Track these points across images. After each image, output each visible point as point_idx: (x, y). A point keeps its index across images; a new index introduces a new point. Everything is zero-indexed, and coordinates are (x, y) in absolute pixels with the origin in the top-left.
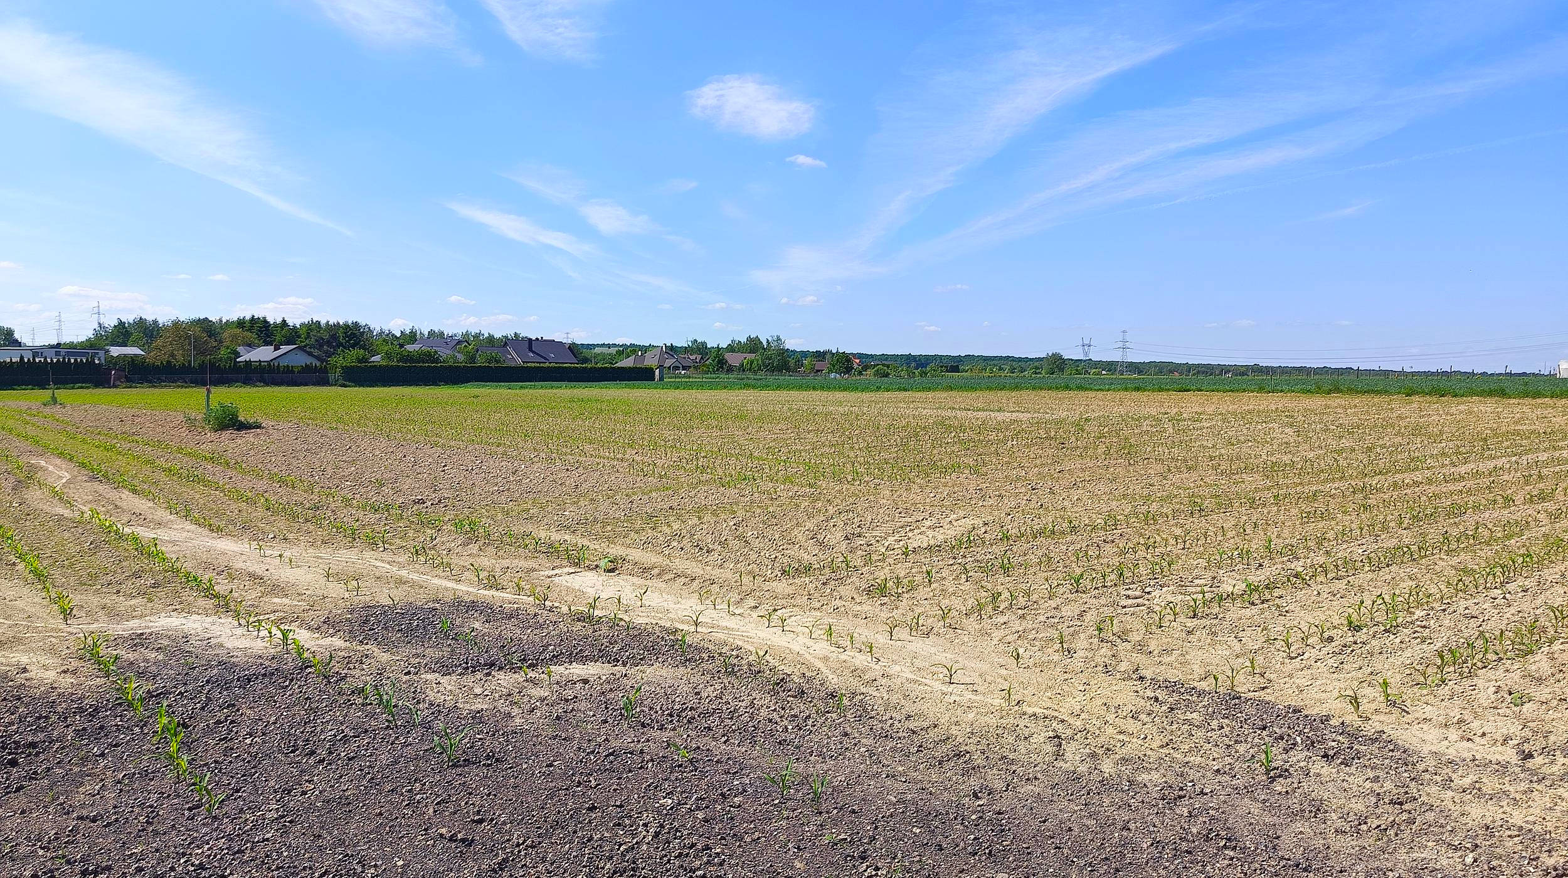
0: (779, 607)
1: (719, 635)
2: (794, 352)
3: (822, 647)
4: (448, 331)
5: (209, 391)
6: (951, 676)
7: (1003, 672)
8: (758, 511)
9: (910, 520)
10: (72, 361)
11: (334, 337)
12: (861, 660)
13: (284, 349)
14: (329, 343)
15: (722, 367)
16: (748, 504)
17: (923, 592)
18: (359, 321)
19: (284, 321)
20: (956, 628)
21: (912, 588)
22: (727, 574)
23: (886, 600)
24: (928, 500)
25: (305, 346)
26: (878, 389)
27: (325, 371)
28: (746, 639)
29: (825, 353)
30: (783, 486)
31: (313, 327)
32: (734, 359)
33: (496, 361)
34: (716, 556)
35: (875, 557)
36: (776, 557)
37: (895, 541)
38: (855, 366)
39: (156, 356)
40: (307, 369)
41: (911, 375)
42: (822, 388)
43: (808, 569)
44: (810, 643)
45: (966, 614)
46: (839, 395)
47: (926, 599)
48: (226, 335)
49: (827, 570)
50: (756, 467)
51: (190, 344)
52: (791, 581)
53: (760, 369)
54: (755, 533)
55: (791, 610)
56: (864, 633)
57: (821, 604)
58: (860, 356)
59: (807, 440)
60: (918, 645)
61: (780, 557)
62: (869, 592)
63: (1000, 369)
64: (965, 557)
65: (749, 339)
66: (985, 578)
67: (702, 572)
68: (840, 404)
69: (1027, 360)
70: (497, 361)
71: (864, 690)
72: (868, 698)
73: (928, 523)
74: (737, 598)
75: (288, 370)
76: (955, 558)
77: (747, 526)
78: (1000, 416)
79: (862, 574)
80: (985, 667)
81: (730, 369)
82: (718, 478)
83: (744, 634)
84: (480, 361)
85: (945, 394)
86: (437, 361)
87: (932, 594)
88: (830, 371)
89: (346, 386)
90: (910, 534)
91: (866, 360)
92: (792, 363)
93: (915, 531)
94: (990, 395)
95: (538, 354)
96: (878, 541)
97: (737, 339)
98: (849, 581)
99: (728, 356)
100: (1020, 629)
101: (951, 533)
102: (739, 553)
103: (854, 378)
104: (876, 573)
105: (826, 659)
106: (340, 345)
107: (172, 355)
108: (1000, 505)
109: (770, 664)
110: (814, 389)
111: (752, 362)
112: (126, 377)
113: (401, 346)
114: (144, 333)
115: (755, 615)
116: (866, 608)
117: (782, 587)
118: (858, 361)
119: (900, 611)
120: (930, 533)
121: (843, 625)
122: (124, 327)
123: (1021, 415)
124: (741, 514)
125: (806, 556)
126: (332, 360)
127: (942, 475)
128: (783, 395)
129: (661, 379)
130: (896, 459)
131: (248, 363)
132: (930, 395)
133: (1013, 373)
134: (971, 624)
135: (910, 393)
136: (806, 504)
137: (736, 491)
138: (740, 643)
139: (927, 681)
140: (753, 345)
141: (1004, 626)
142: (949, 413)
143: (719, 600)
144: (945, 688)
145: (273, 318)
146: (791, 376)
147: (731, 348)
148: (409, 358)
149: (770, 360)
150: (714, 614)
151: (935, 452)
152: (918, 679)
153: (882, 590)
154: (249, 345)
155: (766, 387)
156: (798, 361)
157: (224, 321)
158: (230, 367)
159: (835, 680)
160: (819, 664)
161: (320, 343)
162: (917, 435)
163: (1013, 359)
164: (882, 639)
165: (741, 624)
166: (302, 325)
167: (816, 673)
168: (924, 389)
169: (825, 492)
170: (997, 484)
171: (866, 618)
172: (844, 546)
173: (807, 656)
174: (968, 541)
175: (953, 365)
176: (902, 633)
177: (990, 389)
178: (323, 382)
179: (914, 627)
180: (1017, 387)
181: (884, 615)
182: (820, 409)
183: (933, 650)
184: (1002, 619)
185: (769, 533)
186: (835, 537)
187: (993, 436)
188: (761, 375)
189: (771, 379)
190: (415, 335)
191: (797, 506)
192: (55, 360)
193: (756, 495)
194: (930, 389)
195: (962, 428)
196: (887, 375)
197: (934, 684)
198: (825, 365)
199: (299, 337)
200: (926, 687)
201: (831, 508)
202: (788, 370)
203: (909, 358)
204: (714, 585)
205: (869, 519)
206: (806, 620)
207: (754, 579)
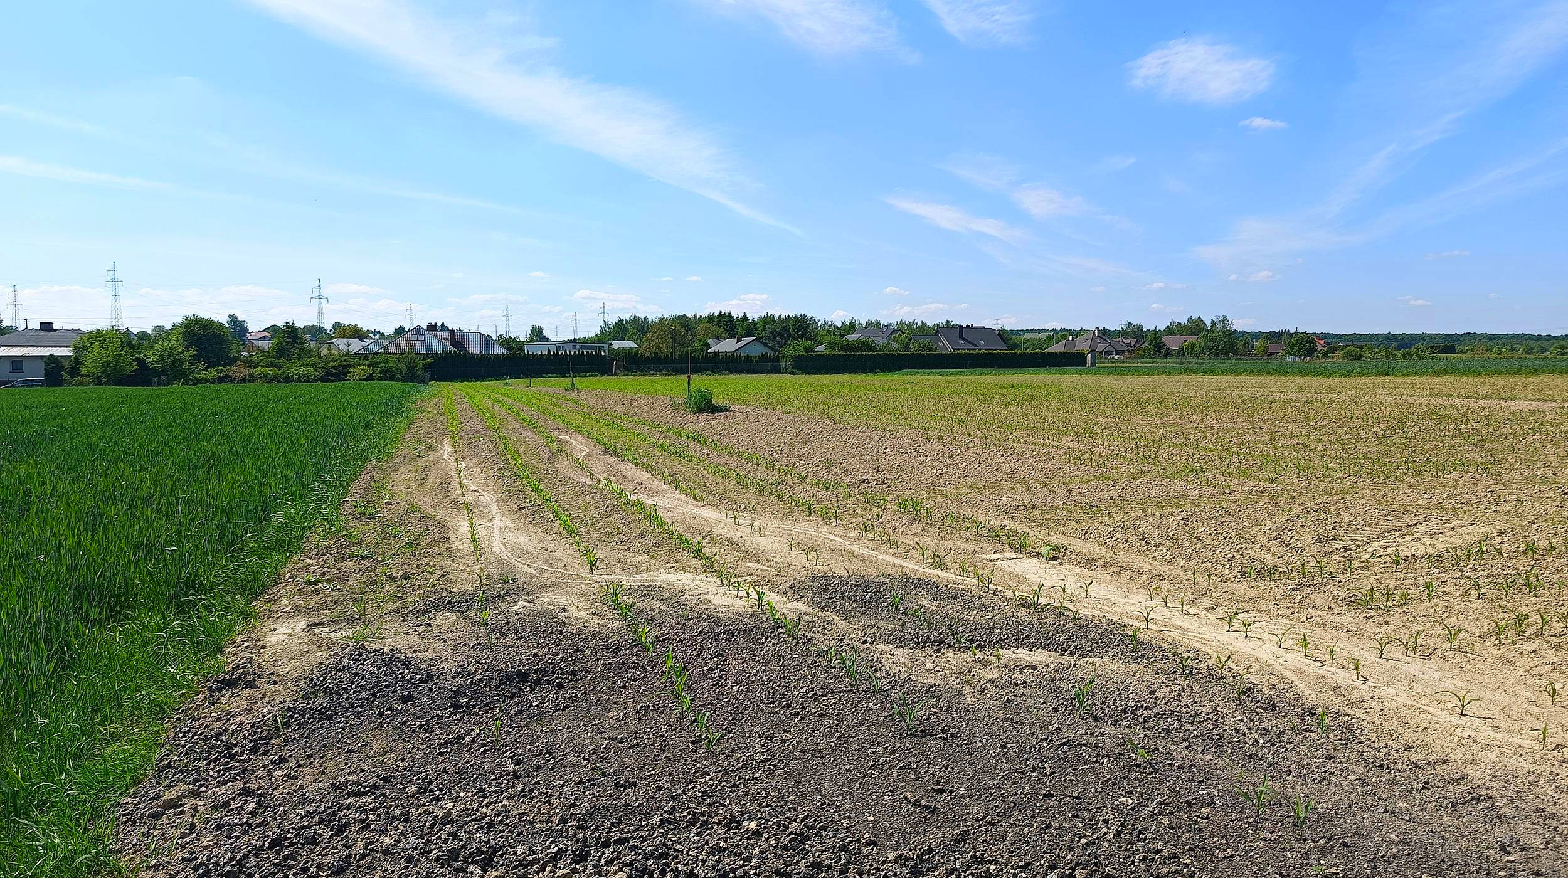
0: (1240, 611)
1: (1173, 634)
2: (1243, 333)
3: (1295, 659)
4: (884, 321)
5: (690, 379)
6: (1463, 706)
7: (1535, 709)
8: (1209, 506)
9: (1399, 524)
10: (585, 353)
11: (785, 329)
12: (1344, 677)
13: (745, 340)
14: (781, 335)
15: (1159, 351)
16: (1197, 498)
17: (1420, 608)
18: (806, 314)
19: (745, 315)
20: (1466, 652)
21: (1406, 601)
22: (1177, 570)
23: (1372, 613)
24: (1421, 502)
25: (762, 338)
26: (1349, 373)
27: (777, 360)
28: (1204, 642)
29: (1280, 334)
30: (1237, 480)
31: (768, 320)
32: (1173, 343)
33: (928, 348)
34: (1165, 551)
35: (1355, 564)
36: (1234, 557)
37: (1382, 547)
38: (1319, 348)
39: (647, 350)
40: (763, 358)
41: (1392, 357)
42: (1278, 373)
43: (1272, 572)
44: (1280, 652)
45: (1479, 637)
46: (1299, 380)
47: (1425, 616)
48: (699, 329)
49: (1296, 575)
50: (1204, 459)
51: (672, 338)
52: (1252, 584)
53: (1202, 352)
54: (1207, 529)
55: (1255, 615)
56: (1346, 648)
57: (1291, 611)
58: (1325, 336)
59: (1264, 431)
60: (1416, 667)
61: (1239, 556)
62: (1350, 603)
63: (1512, 349)
64: (1475, 570)
65: (1191, 320)
66: (1504, 597)
67: (1149, 567)
68: (1302, 390)
69: (1549, 338)
70: (930, 349)
71: (1349, 711)
72: (1355, 720)
73: (1423, 529)
74: (1190, 597)
75: (748, 359)
76: (1461, 571)
77: (1196, 521)
78: (1515, 406)
79: (1341, 582)
80: (1508, 701)
81: (1169, 353)
82: (1161, 469)
83: (1201, 636)
84: (914, 350)
85: (1438, 380)
86: (873, 349)
87: (1432, 610)
88: (1288, 354)
89: (794, 373)
90: (1401, 541)
91: (1333, 342)
92: (1240, 345)
93: (1407, 537)
94: (1500, 380)
95: (968, 341)
96: (1358, 546)
97: (1176, 320)
98: (1324, 588)
99: (1166, 339)
100: (1556, 660)
101: (1455, 541)
102: (1190, 550)
103: (1318, 361)
104: (1359, 582)
105: (1300, 672)
106: (790, 336)
107: (658, 348)
108: (1520, 511)
109: (1233, 671)
110: (1268, 373)
111: (1193, 345)
112: (624, 366)
113: (842, 336)
114: (637, 329)
115: (1212, 616)
116: (1346, 620)
117: (1242, 589)
118: (1322, 342)
119: (1392, 627)
120: (1428, 541)
121: (1317, 636)
122: (623, 324)
123: (1544, 405)
124: (1189, 508)
125: (1269, 558)
126: (784, 350)
127: (1440, 474)
128: (1231, 380)
129: (1093, 364)
130: (1377, 454)
131: (717, 353)
132: (1417, 380)
133: (1529, 354)
134: (1488, 648)
135: (1389, 377)
136: (1266, 501)
137: (1183, 483)
138: (1197, 645)
139: (1431, 710)
140: (1195, 327)
141: (1532, 655)
142: (1445, 401)
143: (1170, 598)
144: (1455, 720)
145: (736, 313)
146: (1239, 359)
147: (1169, 331)
148: (849, 347)
149: (1214, 342)
150: (1165, 611)
151: (1428, 446)
152: (1419, 705)
153: (1368, 601)
154: (717, 338)
155: (1211, 372)
156: (1248, 343)
157: (698, 317)
158: (702, 357)
159: (1313, 696)
160: (1292, 677)
161: (774, 335)
162: (1403, 426)
163: (1530, 337)
164: (1369, 656)
165: (1197, 624)
166: (759, 318)
167: (1287, 686)
168: (1409, 374)
169: (1288, 488)
170: (1515, 486)
171: (1348, 631)
172: (1315, 549)
173: (1277, 666)
174: (1480, 552)
175: (1448, 345)
176: (1397, 652)
177: (1499, 373)
178: (776, 370)
179: (1411, 647)
180: (1537, 371)
181: (1371, 629)
182: (1276, 395)
183: (1436, 675)
184: (1529, 646)
185: (1223, 530)
186: (1305, 538)
187: (1506, 429)
188: (1203, 358)
189: (1215, 362)
190: (855, 324)
191: (1255, 503)
192: (572, 353)
193: (1206, 488)
194: (1416, 373)
195: (1463, 419)
196: (1360, 358)
197: (1440, 713)
198: (1280, 348)
199: (757, 330)
200: (1430, 717)
201: (1297, 506)
202: (1236, 353)
203: (1388, 338)
204: (1164, 582)
205: (1346, 519)
206: (1273, 627)
207: (1209, 578)
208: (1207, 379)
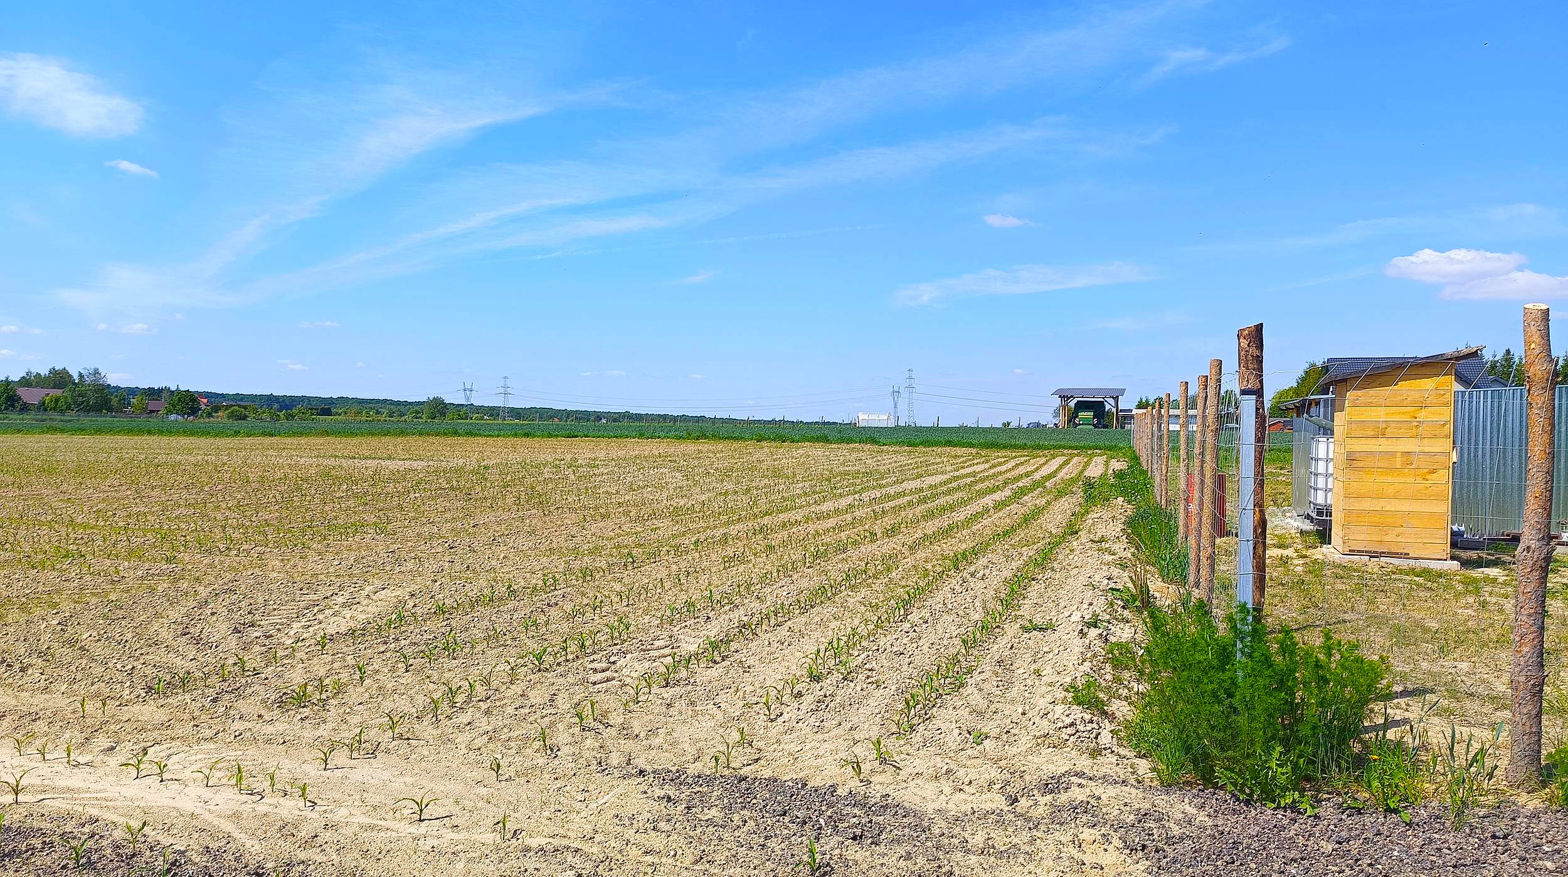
0: (150, 744)
1: (56, 804)
2: (117, 388)
3: (228, 798)
6: (421, 810)
7: (483, 791)
8: (94, 600)
9: (315, 597)
12: (290, 808)
15: (13, 406)
16: (76, 591)
17: (355, 694)
20: (408, 739)
21: (340, 689)
22: (57, 701)
23: (306, 712)
24: (331, 570)
26: (237, 433)
28: (104, 804)
29: (160, 391)
30: (126, 563)
32: (30, 396)
34: (37, 675)
35: (280, 653)
36: (134, 667)
37: (303, 627)
38: (203, 407)
41: (275, 418)
42: (161, 433)
43: (184, 682)
44: (207, 793)
45: (417, 717)
46: (185, 441)
47: (361, 704)
49: (214, 680)
50: (82, 538)
52: (161, 702)
53: (69, 408)
54: (95, 634)
55: (169, 745)
56: (288, 766)
57: (215, 731)
58: (207, 395)
59: (152, 499)
60: (365, 771)
61: (139, 667)
62: (281, 703)
63: (378, 413)
64: (397, 640)
65: (53, 371)
66: (428, 665)
67: (14, 702)
68: (190, 452)
69: (406, 403)
71: (302, 856)
72: (312, 867)
73: (340, 600)
74: (79, 738)
76: (385, 643)
77: (79, 623)
78: (392, 465)
79: (267, 679)
80: (456, 788)
81: (25, 408)
82: (24, 556)
83: (99, 795)
85: (320, 440)
87: (367, 695)
88: (169, 412)
90: (321, 617)
91: (217, 402)
92: (115, 401)
93: (327, 612)
94: (374, 441)
96: (279, 630)
97: (34, 371)
98: (249, 691)
99: (22, 392)
100: (490, 728)
101: (372, 609)
102: (73, 668)
103: (202, 420)
104: (287, 676)
105: (236, 816)
108: (421, 569)
109: (148, 839)
110: (149, 433)
111: (57, 400)
115: (113, 761)
116: (280, 727)
117: (149, 712)
118: (205, 401)
119: (330, 726)
120: (347, 613)
121: (251, 756)
123: (415, 464)
124: (66, 607)
125: (179, 661)
127: (343, 537)
128: (106, 441)
130: (280, 519)
132: (303, 441)
133: (392, 417)
134: (426, 729)
135: (277, 438)
136: (165, 585)
137: (56, 573)
138: (95, 812)
139: (388, 824)
140: (59, 379)
141: (468, 728)
142: (332, 462)
143: (50, 746)
144: (414, 829)
146: (114, 417)
147: (25, 382)
149: (83, 397)
150: (44, 769)
151: (327, 508)
152: (376, 822)
153: (301, 699)
155: (81, 430)
156: (124, 399)
159: (257, 847)
160: (228, 826)
162: (299, 489)
163: (392, 402)
164: (312, 771)
165: (92, 779)
167: (224, 842)
168: (295, 434)
169: (190, 567)
170: (410, 544)
171: (284, 742)
172: (233, 642)
173: (207, 816)
174: (396, 619)
175: (325, 407)
176: (340, 757)
177: (373, 434)
179: (358, 746)
180: (402, 433)
181: (308, 734)
182: (162, 458)
183: (386, 775)
184: (464, 718)
185: (115, 631)
186: (219, 629)
187: (390, 488)
188: (70, 415)
189: (86, 420)
191: (152, 590)
193: (88, 578)
194: (301, 435)
195: (351, 479)
196: (244, 418)
197: (398, 826)
198: (162, 406)
200: (389, 833)
201: (202, 588)
202: (110, 409)
203: (270, 400)
204: (38, 722)
205: (261, 600)
206: (194, 758)
207: (104, 705)
208: (77, 439)
